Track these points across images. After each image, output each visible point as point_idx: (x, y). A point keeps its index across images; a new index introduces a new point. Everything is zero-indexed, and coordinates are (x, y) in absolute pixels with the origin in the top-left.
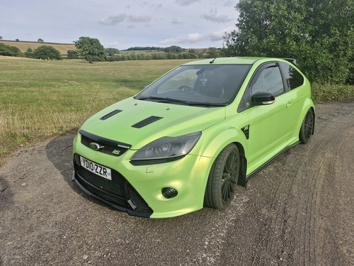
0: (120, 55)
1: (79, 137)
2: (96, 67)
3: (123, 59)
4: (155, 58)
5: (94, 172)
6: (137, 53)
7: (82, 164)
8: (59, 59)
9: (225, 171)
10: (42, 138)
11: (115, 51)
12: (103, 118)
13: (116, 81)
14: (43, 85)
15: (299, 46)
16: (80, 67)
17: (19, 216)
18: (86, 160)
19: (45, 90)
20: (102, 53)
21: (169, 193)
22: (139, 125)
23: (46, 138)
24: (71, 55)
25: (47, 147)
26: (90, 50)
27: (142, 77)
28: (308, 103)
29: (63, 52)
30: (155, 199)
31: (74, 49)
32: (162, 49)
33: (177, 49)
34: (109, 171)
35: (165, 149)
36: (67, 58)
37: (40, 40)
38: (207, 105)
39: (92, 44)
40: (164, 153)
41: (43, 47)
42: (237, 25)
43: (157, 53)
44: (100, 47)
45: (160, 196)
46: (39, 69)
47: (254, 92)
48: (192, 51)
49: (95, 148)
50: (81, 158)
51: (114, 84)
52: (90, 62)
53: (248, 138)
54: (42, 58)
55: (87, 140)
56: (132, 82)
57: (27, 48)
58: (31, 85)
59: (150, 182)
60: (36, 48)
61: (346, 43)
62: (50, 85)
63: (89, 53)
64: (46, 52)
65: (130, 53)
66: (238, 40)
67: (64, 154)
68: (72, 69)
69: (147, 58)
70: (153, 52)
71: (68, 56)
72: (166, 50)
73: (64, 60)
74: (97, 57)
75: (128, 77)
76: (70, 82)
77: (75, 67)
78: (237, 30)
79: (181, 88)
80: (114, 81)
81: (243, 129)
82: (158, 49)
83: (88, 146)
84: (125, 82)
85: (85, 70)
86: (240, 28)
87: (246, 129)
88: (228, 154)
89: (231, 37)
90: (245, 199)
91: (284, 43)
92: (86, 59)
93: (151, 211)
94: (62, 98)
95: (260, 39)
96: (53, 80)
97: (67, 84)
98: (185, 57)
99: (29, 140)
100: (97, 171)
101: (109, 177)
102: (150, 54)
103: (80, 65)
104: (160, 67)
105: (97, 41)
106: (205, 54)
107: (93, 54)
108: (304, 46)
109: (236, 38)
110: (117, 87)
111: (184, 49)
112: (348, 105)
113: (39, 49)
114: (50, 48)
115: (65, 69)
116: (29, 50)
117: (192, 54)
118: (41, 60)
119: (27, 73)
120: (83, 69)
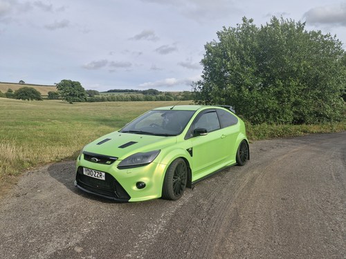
0: (100, 96)
1: (83, 156)
2: (77, 107)
3: (103, 100)
4: (133, 99)
5: (93, 176)
6: (116, 94)
7: (85, 173)
8: (39, 99)
9: (175, 174)
10: (43, 164)
11: (95, 93)
12: (99, 144)
13: (97, 120)
14: (28, 124)
15: (252, 94)
16: (61, 107)
17: (41, 206)
18: (88, 169)
19: (31, 128)
20: (82, 95)
21: (141, 185)
22: (123, 147)
23: (46, 164)
24: (52, 96)
25: (48, 170)
26: (71, 92)
27: (121, 117)
28: (242, 136)
29: (44, 93)
30: (132, 189)
31: (56, 90)
32: (140, 92)
33: (154, 92)
34: (103, 174)
35: (139, 159)
36: (47, 99)
37: (21, 81)
38: (166, 135)
39: (73, 86)
40: (138, 162)
41: (24, 88)
42: (203, 76)
43: (135, 95)
44: (81, 89)
45: (135, 188)
46: (21, 109)
47: (196, 127)
48: (168, 94)
49: (95, 161)
50: (84, 169)
51: (95, 123)
52: (71, 103)
53: (192, 156)
54: (22, 99)
55: (88, 157)
56: (112, 121)
57: (7, 89)
58: (17, 124)
59: (129, 179)
60: (18, 89)
61: (288, 92)
62: (35, 124)
63: (70, 95)
64: (27, 93)
65: (109, 95)
66: (203, 88)
67: (63, 173)
68: (55, 109)
69: (126, 100)
70: (132, 94)
71: (49, 96)
72: (144, 92)
73: (44, 101)
74: (78, 98)
75: (108, 117)
76: (53, 121)
77: (57, 107)
78: (202, 80)
79: (151, 125)
80: (94, 120)
81: (188, 150)
82: (136, 91)
83: (90, 160)
84: (105, 121)
85: (67, 110)
86: (205, 78)
87: (190, 150)
88: (176, 164)
89: (198, 86)
90: (191, 195)
91: (240, 91)
92: (67, 99)
93: (130, 198)
94: (49, 135)
95: (221, 87)
96: (36, 120)
97: (50, 123)
98: (162, 99)
99: (33, 165)
100: (95, 175)
101: (103, 178)
102: (129, 95)
103: (60, 106)
104: (138, 108)
105: (78, 84)
106: (180, 97)
107: (73, 95)
108: (255, 93)
109: (202, 86)
110: (98, 126)
111: (161, 92)
112: (290, 140)
113: (20, 90)
114: (31, 89)
115: (47, 109)
116: (10, 91)
117: (168, 97)
118: (21, 100)
119: (10, 113)
120: (64, 109)
